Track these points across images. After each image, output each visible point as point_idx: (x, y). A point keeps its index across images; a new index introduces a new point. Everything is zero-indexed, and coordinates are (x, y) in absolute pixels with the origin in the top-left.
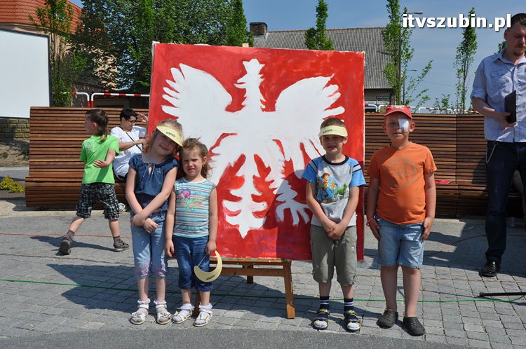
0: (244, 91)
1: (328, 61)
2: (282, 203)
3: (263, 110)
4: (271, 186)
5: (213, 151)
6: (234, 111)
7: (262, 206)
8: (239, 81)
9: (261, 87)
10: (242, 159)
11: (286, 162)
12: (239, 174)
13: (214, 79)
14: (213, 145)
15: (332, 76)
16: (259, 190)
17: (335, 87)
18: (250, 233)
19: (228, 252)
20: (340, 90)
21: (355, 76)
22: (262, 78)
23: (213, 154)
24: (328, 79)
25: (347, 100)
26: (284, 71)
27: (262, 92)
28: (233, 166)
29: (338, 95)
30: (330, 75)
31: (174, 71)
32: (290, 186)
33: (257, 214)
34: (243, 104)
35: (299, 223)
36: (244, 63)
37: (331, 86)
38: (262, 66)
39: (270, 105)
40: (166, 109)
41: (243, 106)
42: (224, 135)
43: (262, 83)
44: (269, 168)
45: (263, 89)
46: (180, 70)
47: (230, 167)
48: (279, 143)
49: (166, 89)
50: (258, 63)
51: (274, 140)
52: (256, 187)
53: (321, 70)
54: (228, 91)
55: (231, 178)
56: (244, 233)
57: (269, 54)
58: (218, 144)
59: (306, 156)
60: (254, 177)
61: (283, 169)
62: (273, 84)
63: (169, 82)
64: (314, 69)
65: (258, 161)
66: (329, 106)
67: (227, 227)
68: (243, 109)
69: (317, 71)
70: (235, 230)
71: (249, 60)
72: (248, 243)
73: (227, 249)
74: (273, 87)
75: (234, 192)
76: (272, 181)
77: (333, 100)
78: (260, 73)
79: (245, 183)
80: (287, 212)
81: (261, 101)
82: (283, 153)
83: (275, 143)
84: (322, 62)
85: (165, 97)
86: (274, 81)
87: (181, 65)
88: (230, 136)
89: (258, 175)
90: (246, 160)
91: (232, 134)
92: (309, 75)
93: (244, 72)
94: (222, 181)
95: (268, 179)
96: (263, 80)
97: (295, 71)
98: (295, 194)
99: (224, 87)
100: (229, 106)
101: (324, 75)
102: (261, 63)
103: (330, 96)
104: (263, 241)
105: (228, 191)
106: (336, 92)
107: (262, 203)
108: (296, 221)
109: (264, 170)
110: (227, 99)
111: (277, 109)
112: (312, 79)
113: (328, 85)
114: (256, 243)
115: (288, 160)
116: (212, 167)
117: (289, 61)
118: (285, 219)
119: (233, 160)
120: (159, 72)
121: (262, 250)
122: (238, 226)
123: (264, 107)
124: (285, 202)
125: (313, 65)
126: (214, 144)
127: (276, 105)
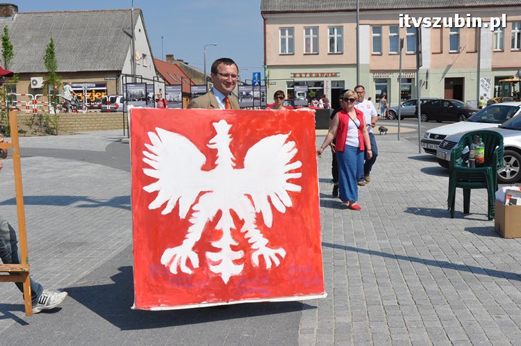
0: (216, 151)
1: (285, 119)
2: (256, 250)
3: (234, 167)
4: (246, 236)
5: (194, 208)
6: (208, 170)
7: (239, 255)
8: (211, 141)
9: (230, 146)
10: (219, 214)
11: (257, 214)
12: (218, 227)
13: (189, 141)
14: (192, 203)
15: (290, 134)
16: (237, 241)
17: (292, 144)
18: (232, 279)
19: (213, 297)
20: (297, 146)
21: (308, 133)
22: (231, 137)
23: (194, 211)
24: (287, 136)
25: (303, 155)
26: (249, 131)
27: (231, 151)
28: (212, 220)
29: (296, 151)
30: (288, 133)
31: (151, 134)
32: (262, 235)
33: (237, 262)
34: (216, 163)
35: (272, 266)
36: (214, 124)
37: (289, 142)
38: (230, 126)
39: (239, 163)
40: (147, 172)
41: (216, 165)
42: (202, 193)
43: (231, 143)
44: (243, 220)
45: (233, 148)
46: (157, 134)
47: (210, 222)
48: (249, 197)
49: (145, 153)
50: (226, 123)
51: (245, 195)
52: (233, 238)
53: (280, 128)
54: (202, 152)
55: (211, 232)
56: (226, 280)
57: (235, 115)
58: (197, 201)
59: (273, 207)
60: (231, 229)
61: (255, 220)
62: (241, 143)
63: (147, 145)
64: (274, 128)
65: (234, 214)
66: (289, 161)
67: (211, 276)
68: (216, 168)
69: (277, 130)
70: (218, 278)
71: (218, 121)
72: (231, 287)
73: (213, 295)
74: (241, 146)
75: (215, 244)
76: (247, 232)
77: (292, 155)
78: (229, 133)
79: (224, 235)
80: (261, 257)
81: (232, 159)
82: (254, 206)
83: (246, 197)
84: (280, 121)
85: (145, 160)
86: (241, 141)
87: (157, 129)
88: (207, 194)
89: (234, 227)
90: (223, 215)
91: (208, 192)
92: (271, 133)
93: (214, 133)
94: (204, 235)
95: (243, 230)
96: (231, 139)
97: (258, 130)
98: (266, 241)
99: (198, 148)
100: (203, 165)
101: (283, 133)
102: (229, 123)
103: (289, 152)
104: (243, 285)
105: (210, 243)
106: (294, 148)
107: (239, 252)
108: (269, 265)
109: (239, 222)
110: (202, 159)
111: (245, 166)
112: (273, 136)
113: (286, 142)
114: (237, 287)
115: (259, 212)
116: (193, 222)
117: (253, 121)
118: (259, 264)
119: (211, 215)
120: (137, 136)
121: (243, 293)
122: (220, 273)
123: (234, 165)
124: (258, 249)
125: (273, 124)
126: (194, 201)
127: (245, 162)
